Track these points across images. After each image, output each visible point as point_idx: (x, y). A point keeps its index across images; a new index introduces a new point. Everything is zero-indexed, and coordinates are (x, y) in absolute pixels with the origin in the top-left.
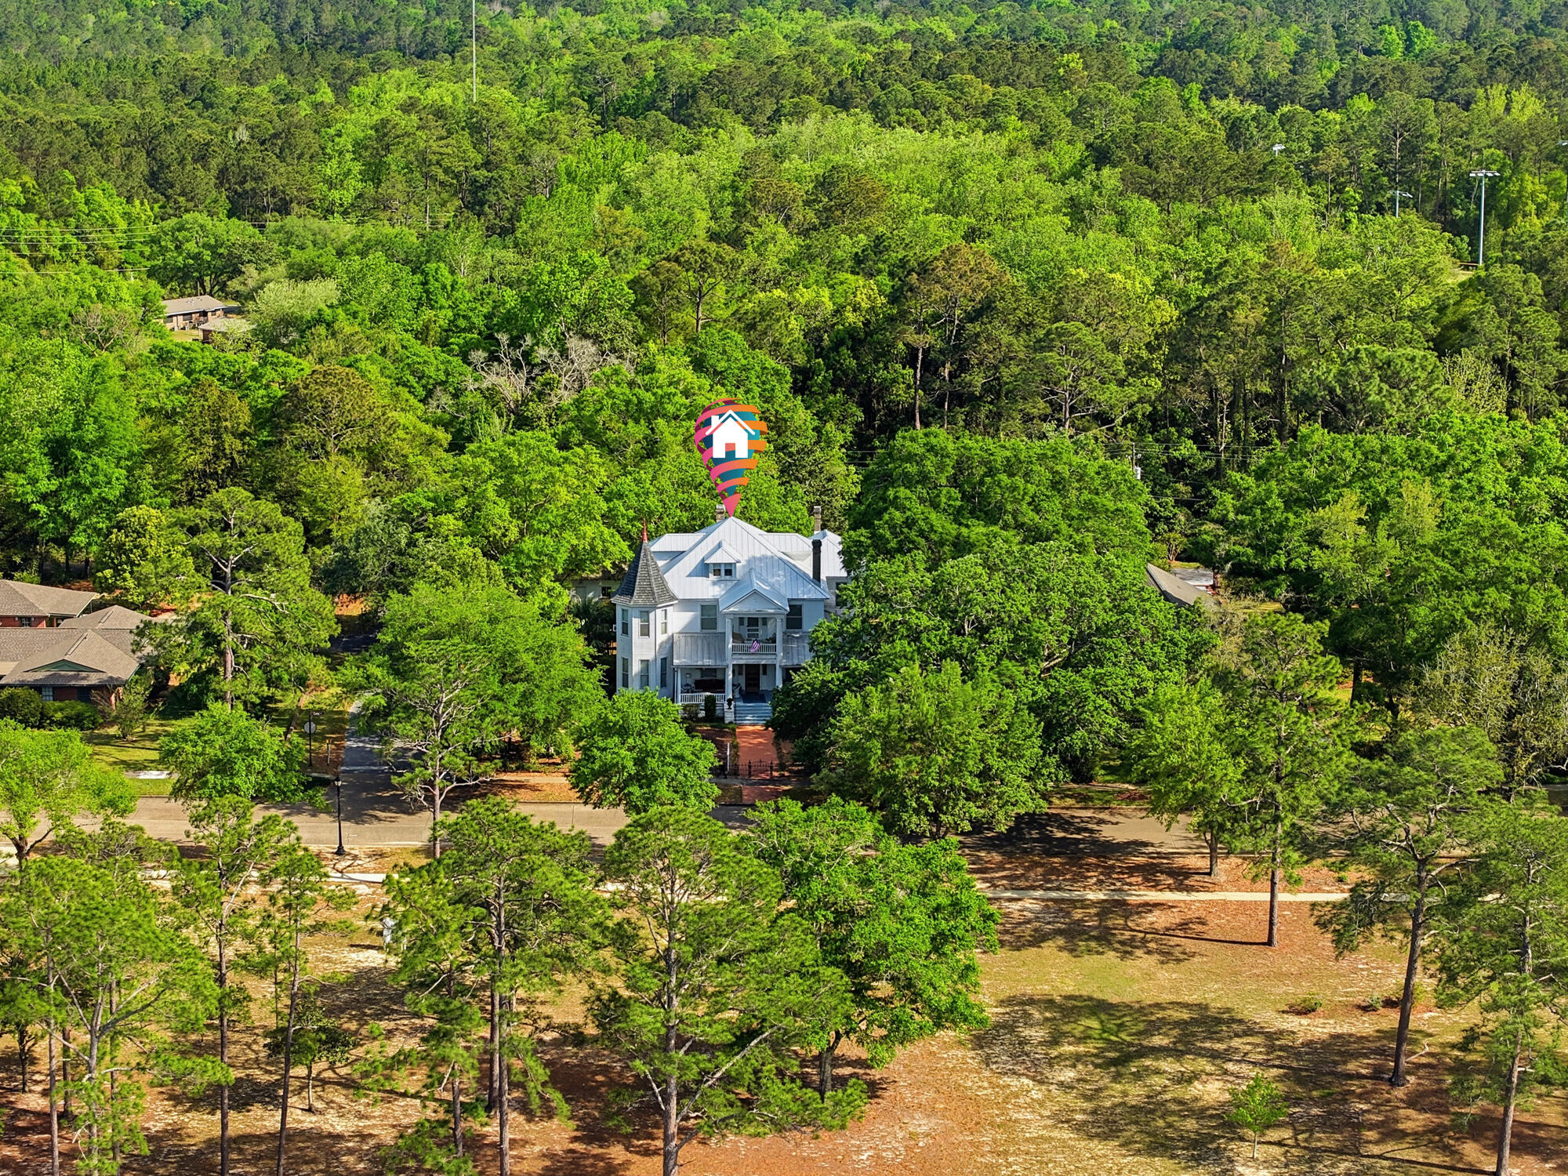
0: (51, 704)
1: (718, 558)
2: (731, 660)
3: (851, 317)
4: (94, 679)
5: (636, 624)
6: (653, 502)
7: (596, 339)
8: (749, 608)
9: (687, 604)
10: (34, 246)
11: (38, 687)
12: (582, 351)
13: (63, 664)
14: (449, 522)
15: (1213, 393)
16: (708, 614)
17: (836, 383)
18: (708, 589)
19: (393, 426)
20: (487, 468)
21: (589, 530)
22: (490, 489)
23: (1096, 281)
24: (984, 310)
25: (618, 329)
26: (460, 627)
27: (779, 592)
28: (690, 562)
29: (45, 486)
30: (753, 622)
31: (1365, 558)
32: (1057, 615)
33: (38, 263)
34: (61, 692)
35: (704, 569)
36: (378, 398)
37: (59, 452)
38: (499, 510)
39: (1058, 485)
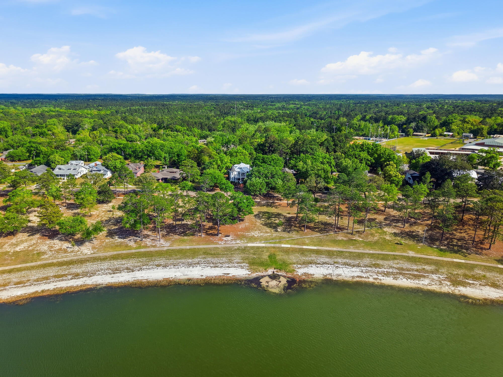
0: (173, 181)
1: (240, 167)
2: (241, 177)
3: (262, 143)
4: (177, 178)
5: (232, 173)
6: (236, 161)
7: (234, 145)
8: (243, 172)
9: (237, 171)
10: (188, 134)
11: (171, 179)
12: (232, 146)
13: (174, 177)
14: (214, 163)
15: (297, 151)
16: (239, 173)
17: (260, 149)
18: (239, 170)
19: (212, 153)
20: (218, 158)
21: (228, 164)
22: (218, 160)
23: (286, 139)
24: (274, 142)
25: (237, 144)
26: (211, 174)
27: (246, 170)
28: (237, 167)
29: (177, 159)
30: (243, 173)
31: (303, 168)
32: (270, 173)
33: (188, 136)
34: (174, 179)
35: (239, 168)
36: (211, 150)
37: (178, 156)
38: (219, 162)
39: (273, 160)
